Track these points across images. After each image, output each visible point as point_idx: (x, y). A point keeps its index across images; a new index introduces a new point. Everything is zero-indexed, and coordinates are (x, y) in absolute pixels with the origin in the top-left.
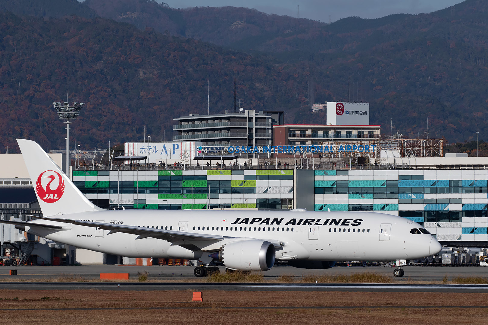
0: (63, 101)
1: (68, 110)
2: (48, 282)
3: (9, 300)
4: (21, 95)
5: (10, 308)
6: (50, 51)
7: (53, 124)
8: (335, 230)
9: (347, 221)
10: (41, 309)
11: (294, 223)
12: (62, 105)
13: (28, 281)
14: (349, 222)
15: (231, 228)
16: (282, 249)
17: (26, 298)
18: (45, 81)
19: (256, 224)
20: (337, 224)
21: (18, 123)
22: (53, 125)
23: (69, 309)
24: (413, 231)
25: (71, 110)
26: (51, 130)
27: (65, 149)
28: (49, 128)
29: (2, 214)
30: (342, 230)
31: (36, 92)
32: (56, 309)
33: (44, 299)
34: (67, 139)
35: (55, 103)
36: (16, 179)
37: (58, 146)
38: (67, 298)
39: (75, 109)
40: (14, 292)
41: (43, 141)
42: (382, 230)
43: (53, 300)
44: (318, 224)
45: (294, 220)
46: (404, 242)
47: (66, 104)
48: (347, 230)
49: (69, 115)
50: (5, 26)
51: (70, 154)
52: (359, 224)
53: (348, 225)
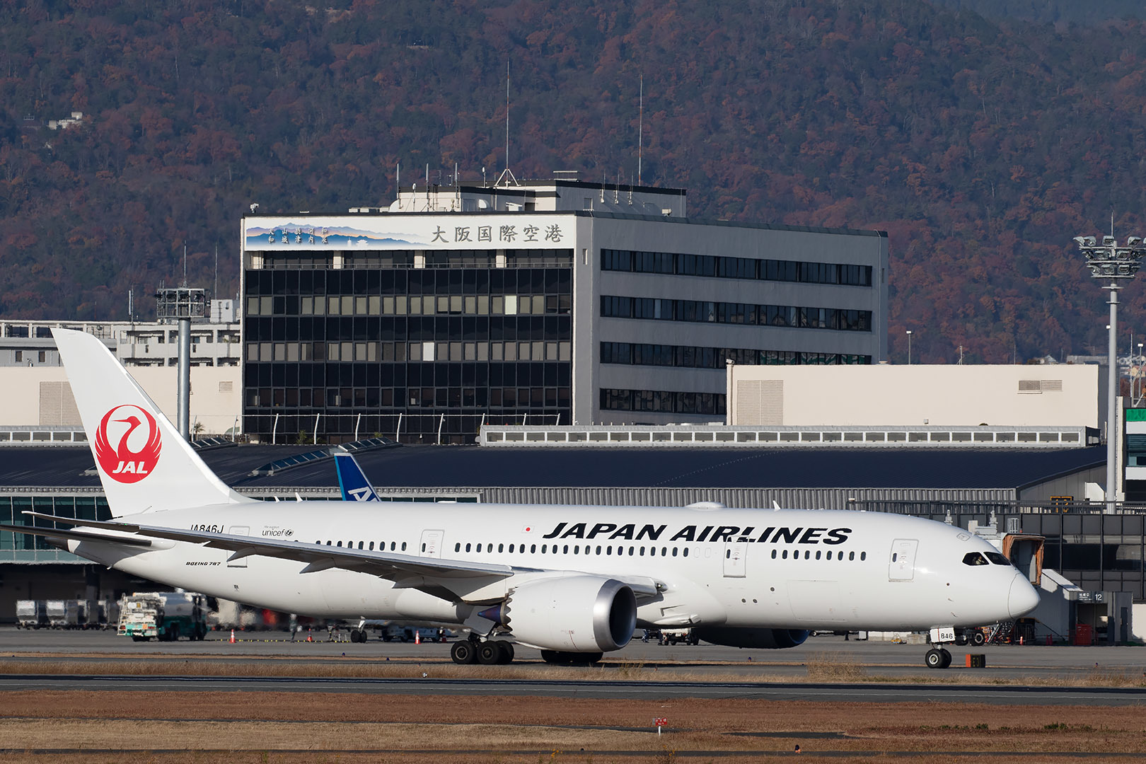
0: (1102, 234)
1: (1113, 255)
2: (1062, 686)
3: (966, 730)
4: (996, 217)
5: (968, 749)
6: (1071, 109)
7: (1077, 290)
8: (785, 554)
9: (815, 532)
10: (1046, 754)
11: (690, 538)
12: (1099, 243)
13: (1012, 683)
14: (819, 535)
15: (544, 548)
16: (662, 599)
17: (1008, 727)
18: (1056, 184)
19: (602, 539)
20: (789, 539)
21: (989, 287)
22: (1076, 293)
23: (1115, 754)
24: (971, 559)
25: (1121, 256)
26: (1070, 306)
27: (1107, 353)
28: (1066, 300)
29: (948, 515)
30: (802, 555)
31: (1035, 210)
32: (1084, 755)
33: (1052, 728)
34: (1112, 327)
35: (1080, 239)
36: (983, 427)
37: (1086, 346)
38: (1110, 728)
39: (1132, 253)
40: (976, 710)
41: (1052, 333)
42: (895, 555)
43: (1075, 730)
44: (745, 540)
45: (692, 529)
46: (948, 584)
47: (1109, 241)
48: (813, 555)
49: (1116, 269)
50: (958, 45)
51: (1118, 367)
52: (843, 539)
53: (816, 542)
